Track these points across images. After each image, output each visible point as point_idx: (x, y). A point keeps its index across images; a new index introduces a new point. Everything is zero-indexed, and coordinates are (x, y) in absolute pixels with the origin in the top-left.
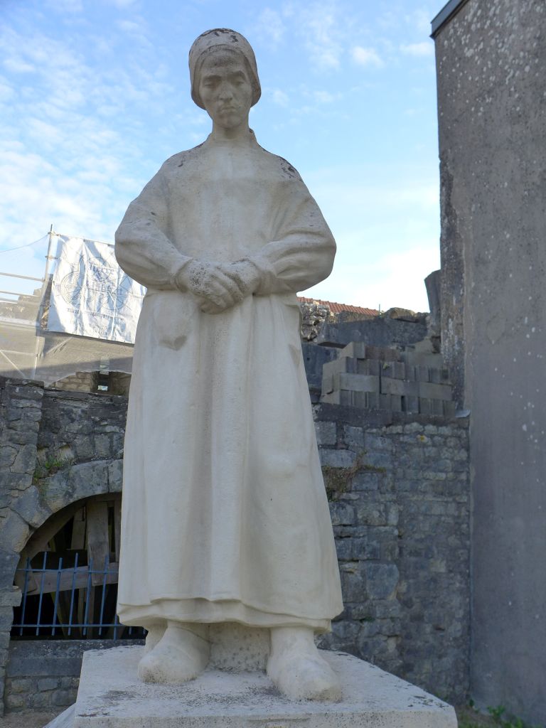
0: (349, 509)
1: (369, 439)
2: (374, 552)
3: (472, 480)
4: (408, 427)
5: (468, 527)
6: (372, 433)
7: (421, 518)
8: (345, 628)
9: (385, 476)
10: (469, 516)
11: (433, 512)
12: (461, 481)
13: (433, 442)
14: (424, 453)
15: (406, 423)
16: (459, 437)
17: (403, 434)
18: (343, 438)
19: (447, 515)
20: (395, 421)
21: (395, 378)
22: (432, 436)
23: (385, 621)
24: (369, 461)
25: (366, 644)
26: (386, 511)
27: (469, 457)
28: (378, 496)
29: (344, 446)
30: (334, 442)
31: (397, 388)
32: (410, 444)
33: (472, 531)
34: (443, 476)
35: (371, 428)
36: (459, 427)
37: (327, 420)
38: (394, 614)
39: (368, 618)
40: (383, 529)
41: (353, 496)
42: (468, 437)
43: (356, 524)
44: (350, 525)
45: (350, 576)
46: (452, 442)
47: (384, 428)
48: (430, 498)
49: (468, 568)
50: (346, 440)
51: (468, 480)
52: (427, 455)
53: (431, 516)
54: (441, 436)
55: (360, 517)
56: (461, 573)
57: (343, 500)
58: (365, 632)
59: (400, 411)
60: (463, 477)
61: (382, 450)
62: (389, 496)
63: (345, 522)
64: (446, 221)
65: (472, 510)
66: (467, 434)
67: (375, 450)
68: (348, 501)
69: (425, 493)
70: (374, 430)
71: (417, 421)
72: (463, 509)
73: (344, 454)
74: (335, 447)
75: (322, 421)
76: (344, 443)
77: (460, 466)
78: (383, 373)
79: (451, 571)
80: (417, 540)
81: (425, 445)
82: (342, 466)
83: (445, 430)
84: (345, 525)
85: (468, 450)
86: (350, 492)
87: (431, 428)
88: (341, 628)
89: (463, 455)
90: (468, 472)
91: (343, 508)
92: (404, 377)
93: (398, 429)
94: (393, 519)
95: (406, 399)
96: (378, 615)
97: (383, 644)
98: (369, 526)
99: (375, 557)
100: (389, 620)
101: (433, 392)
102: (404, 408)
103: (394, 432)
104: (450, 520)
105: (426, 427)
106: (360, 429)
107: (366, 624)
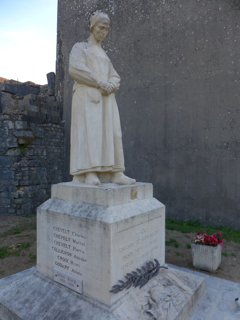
0: (32, 150)
1: (37, 128)
2: (40, 164)
3: (65, 142)
4: (48, 124)
5: (63, 156)
6: (38, 126)
7: (51, 153)
8: (32, 187)
9: (42, 140)
10: (64, 153)
11: (54, 152)
12: (62, 142)
13: (55, 130)
14: (52, 133)
15: (47, 123)
16: (62, 129)
17: (47, 127)
18: (30, 127)
19: (58, 153)
20: (45, 123)
21: (44, 108)
22: (54, 128)
23: (43, 184)
24: (38, 135)
25: (38, 192)
26: (43, 151)
27: (64, 135)
28: (41, 147)
29: (30, 130)
30: (27, 128)
31: (45, 112)
32: (49, 130)
33: (64, 157)
34: (57, 140)
35: (38, 124)
36: (62, 126)
37: (25, 121)
38: (45, 182)
39: (39, 184)
40: (42, 157)
41: (33, 146)
42: (64, 129)
43: (34, 155)
44: (32, 156)
45: (33, 171)
46: (60, 130)
47: (42, 125)
48: (54, 147)
49: (63, 168)
50: (30, 128)
51: (64, 142)
52: (53, 134)
53: (54, 153)
54: (57, 128)
55: (35, 153)
56: (61, 169)
57: (30, 148)
58: (38, 188)
59: (46, 119)
60: (63, 141)
61: (41, 132)
62: (43, 147)
63: (31, 155)
64: (59, 56)
65: (64, 151)
66: (64, 128)
67: (39, 131)
68: (32, 148)
69: (52, 146)
70: (39, 125)
71: (51, 123)
72: (62, 151)
73: (30, 132)
74: (27, 130)
75: (23, 120)
76: (30, 129)
77: (62, 138)
78: (41, 106)
79: (58, 169)
80: (50, 160)
81: (52, 131)
82: (29, 136)
83: (58, 126)
84: (31, 156)
85: (64, 133)
86: (32, 145)
87: (54, 125)
88: (31, 188)
89: (62, 134)
90: (64, 140)
91: (30, 150)
92: (47, 108)
93: (45, 125)
94: (45, 154)
95: (48, 115)
96: (41, 183)
97: (43, 191)
98: (38, 156)
99: (40, 165)
100: (44, 184)
101: (55, 114)
102: (47, 118)
103: (44, 126)
104: (59, 154)
105: (53, 125)
106: (35, 124)
107: (38, 186)
